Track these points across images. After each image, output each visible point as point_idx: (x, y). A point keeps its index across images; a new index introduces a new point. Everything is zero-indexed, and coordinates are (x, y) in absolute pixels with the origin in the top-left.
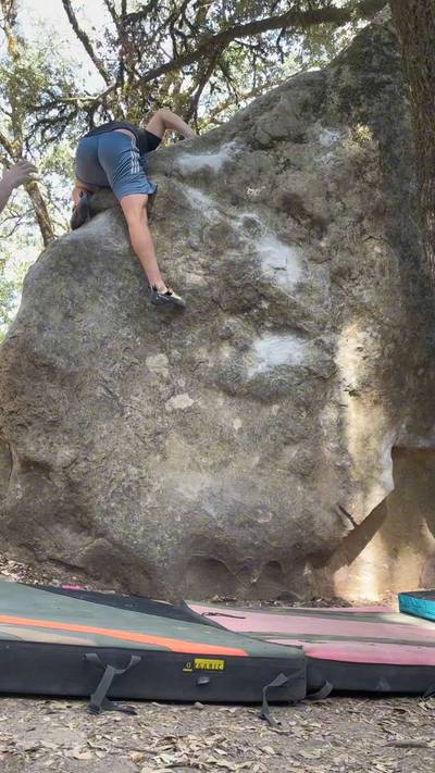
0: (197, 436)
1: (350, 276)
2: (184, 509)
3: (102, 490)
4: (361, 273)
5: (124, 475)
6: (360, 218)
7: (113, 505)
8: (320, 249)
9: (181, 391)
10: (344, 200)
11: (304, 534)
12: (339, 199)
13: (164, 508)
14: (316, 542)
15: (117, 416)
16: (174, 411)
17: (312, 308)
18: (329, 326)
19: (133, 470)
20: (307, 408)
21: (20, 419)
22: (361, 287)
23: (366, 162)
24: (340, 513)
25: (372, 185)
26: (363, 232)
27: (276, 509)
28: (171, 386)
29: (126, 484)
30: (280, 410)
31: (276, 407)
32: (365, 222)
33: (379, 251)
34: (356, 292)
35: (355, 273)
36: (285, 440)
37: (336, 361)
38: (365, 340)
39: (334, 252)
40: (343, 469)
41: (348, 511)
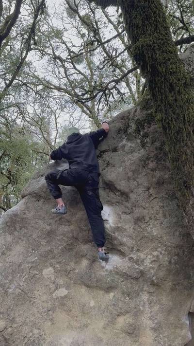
0: (71, 311)
1: (144, 220)
3: (20, 342)
4: (151, 218)
5: (31, 334)
6: (149, 189)
8: (127, 207)
9: (61, 286)
10: (138, 180)
12: (134, 180)
15: (28, 302)
16: (57, 298)
17: (124, 240)
18: (135, 249)
19: (36, 331)
20: (128, 295)
22: (151, 226)
23: (148, 159)
25: (152, 170)
26: (150, 196)
28: (55, 284)
29: (32, 339)
30: (114, 296)
31: (112, 294)
32: (151, 191)
33: (162, 204)
34: (149, 230)
35: (147, 219)
36: (118, 314)
37: (142, 268)
38: (158, 256)
39: (134, 208)
40: (154, 329)
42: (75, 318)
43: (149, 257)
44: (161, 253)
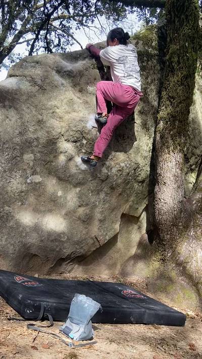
0: (40, 196)
2: (27, 230)
5: (2, 210)
9: (37, 173)
14: (82, 251)
15: (4, 180)
16: (32, 183)
19: (7, 208)
20: (92, 192)
24: (95, 240)
27: (69, 235)
28: (33, 170)
30: (80, 191)
31: (78, 189)
36: (79, 205)
37: (109, 173)
38: (123, 167)
40: (101, 221)
41: (99, 240)
43: (117, 166)
44: (126, 166)
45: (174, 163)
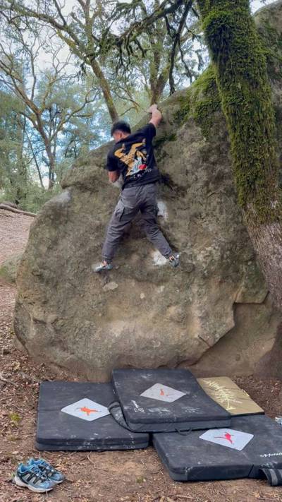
0: (121, 303)
1: (201, 217)
2: (113, 341)
3: (71, 333)
4: (207, 215)
5: (82, 325)
6: (207, 183)
7: (77, 339)
8: (184, 203)
9: (111, 280)
10: (196, 173)
11: (179, 351)
12: (193, 174)
13: (103, 341)
14: (187, 354)
15: (77, 296)
16: (108, 291)
17: (179, 236)
18: (189, 244)
19: (87, 322)
20: (179, 288)
21: (29, 301)
22: (207, 222)
23: (209, 151)
24: (201, 341)
25: (214, 164)
26: (208, 192)
27: (163, 340)
28: (105, 278)
29: (83, 329)
30: (165, 289)
31: (162, 288)
32: (211, 186)
33: (219, 201)
34: (204, 226)
35: (204, 215)
36: (167, 304)
37: (194, 263)
38: (210, 251)
39: (191, 204)
40: (201, 318)
41: (205, 339)
42: (126, 310)
43: (202, 252)
44: (214, 249)
45: (269, 238)
